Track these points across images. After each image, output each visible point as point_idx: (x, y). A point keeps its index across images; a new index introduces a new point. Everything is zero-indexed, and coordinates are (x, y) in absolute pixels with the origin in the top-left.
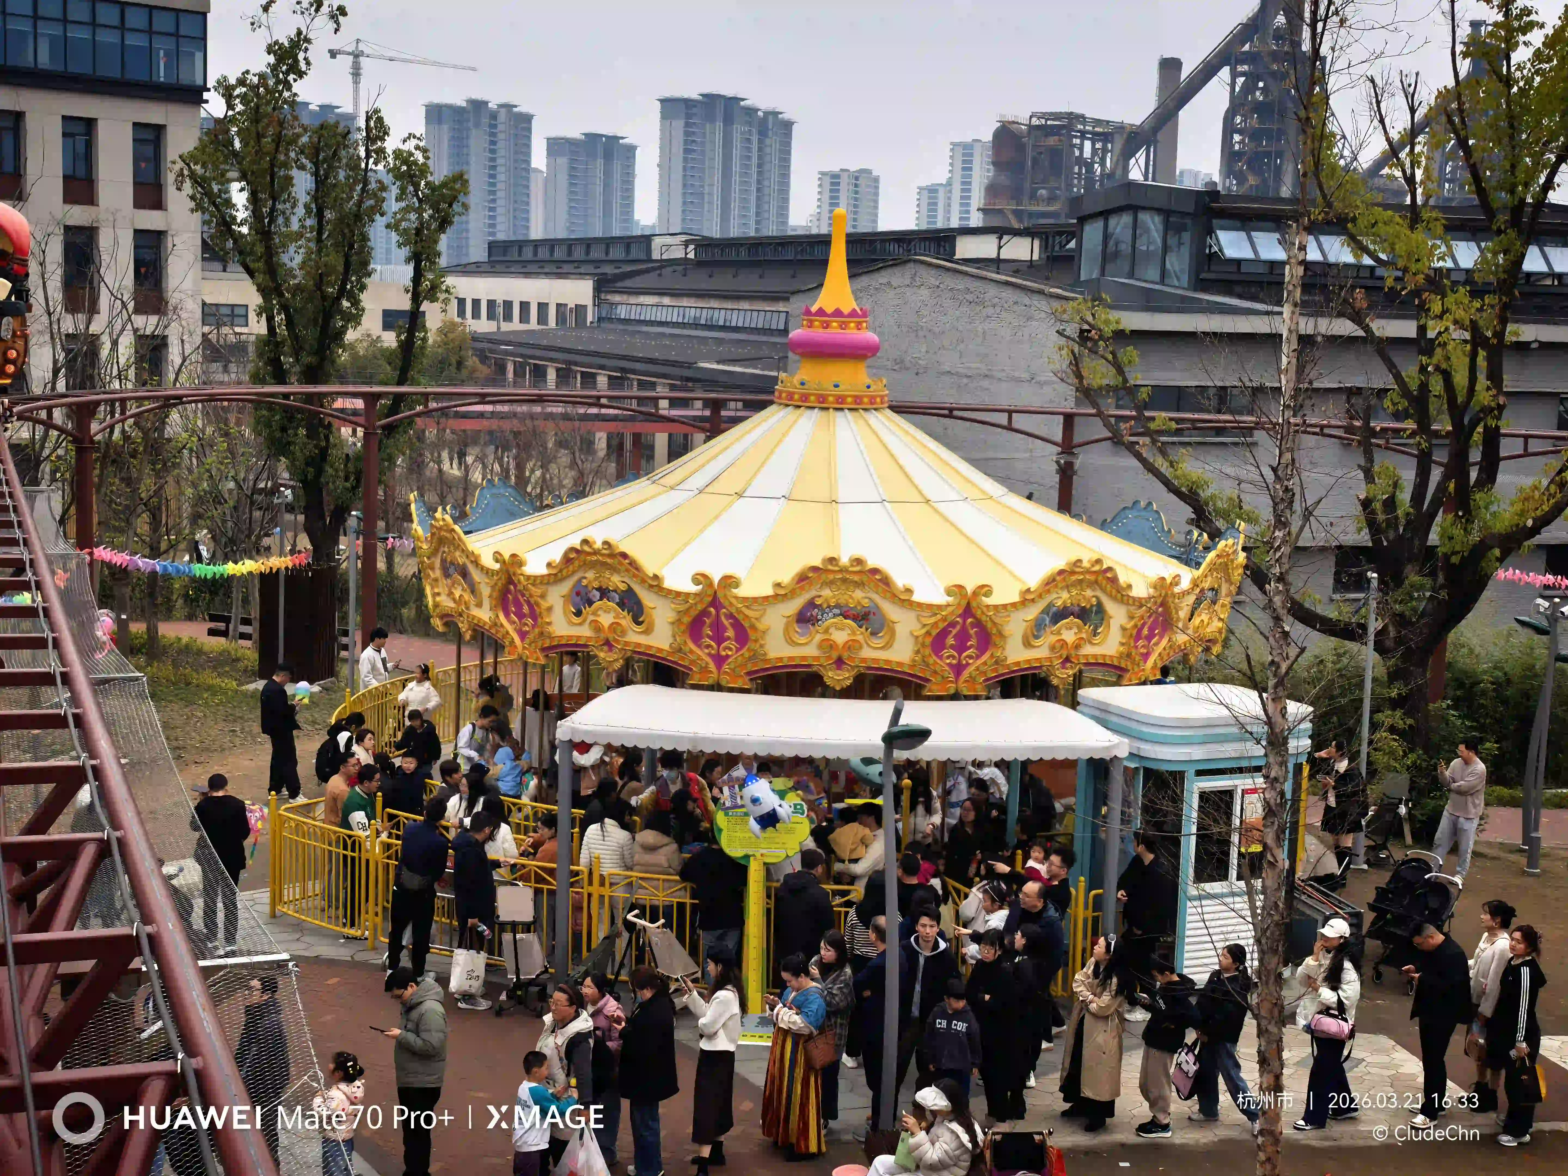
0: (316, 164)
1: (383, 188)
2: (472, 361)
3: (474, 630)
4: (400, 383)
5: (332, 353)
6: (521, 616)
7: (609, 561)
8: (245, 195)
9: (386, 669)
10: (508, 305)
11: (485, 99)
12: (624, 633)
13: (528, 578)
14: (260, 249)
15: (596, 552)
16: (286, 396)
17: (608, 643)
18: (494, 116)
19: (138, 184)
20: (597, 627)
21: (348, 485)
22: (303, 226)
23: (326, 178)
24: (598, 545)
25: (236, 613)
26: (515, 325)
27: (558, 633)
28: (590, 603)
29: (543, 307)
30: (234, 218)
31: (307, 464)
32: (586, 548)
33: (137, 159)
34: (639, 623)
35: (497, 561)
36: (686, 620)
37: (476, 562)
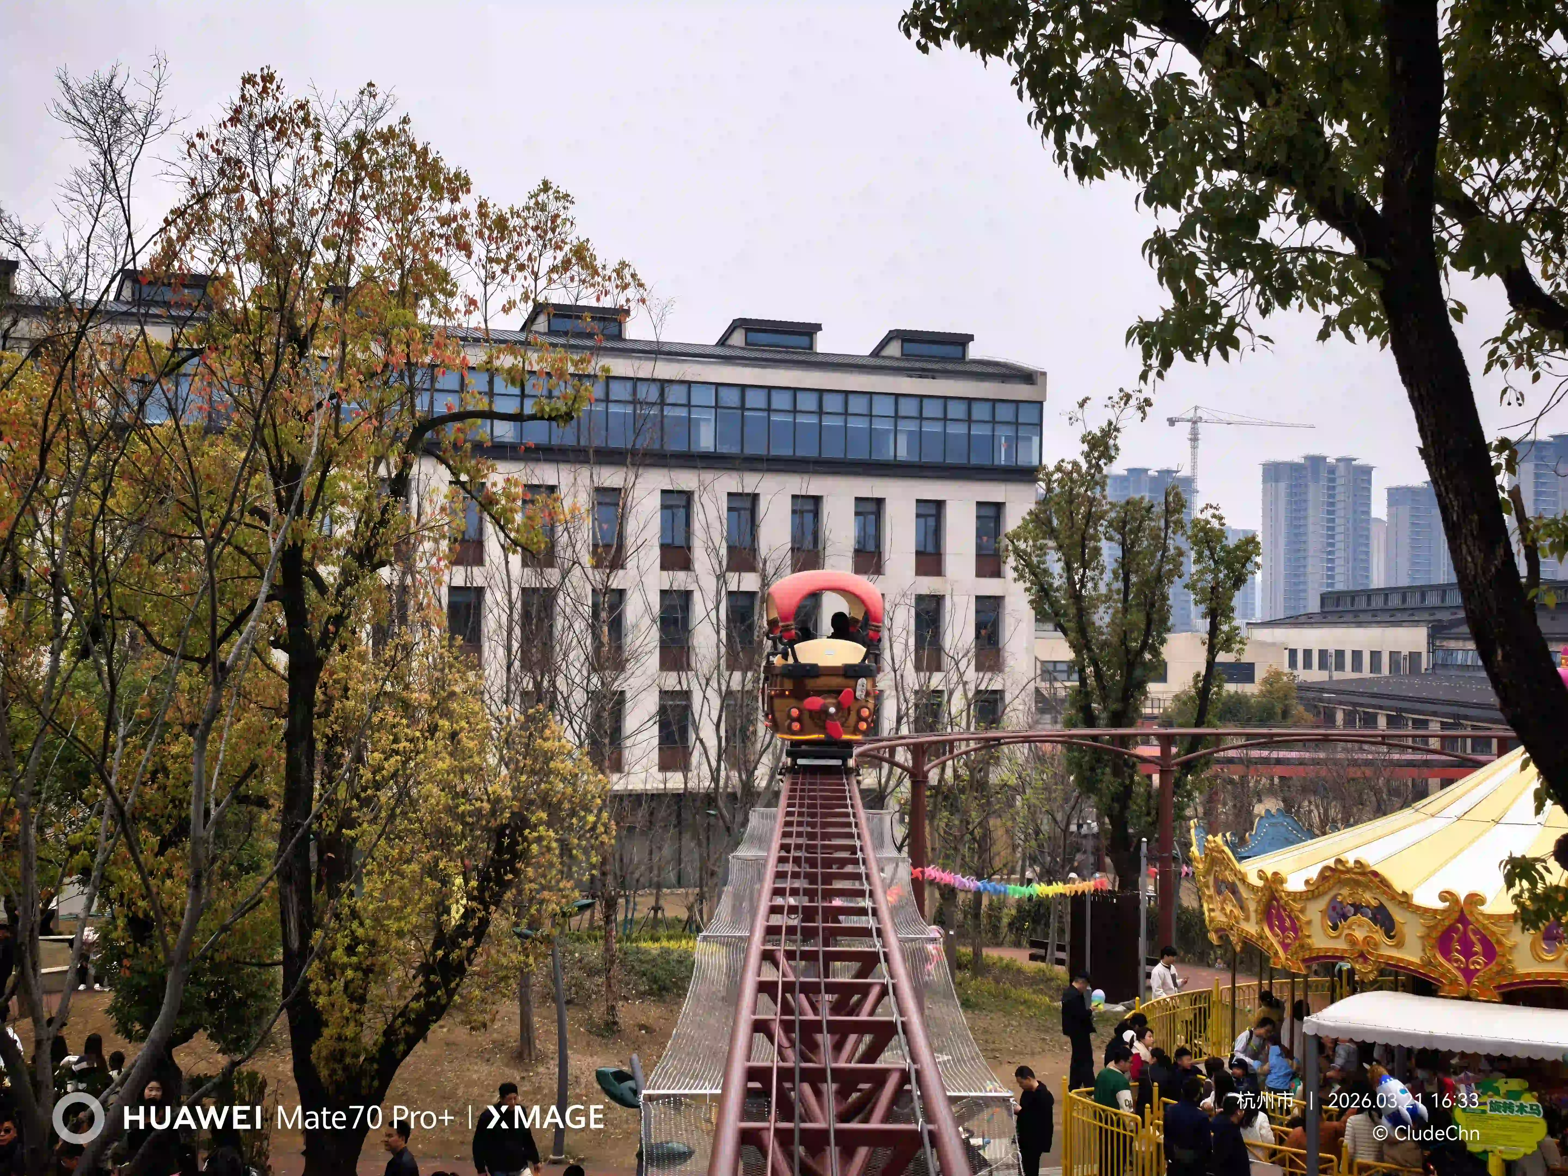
0: (1123, 535)
1: (1180, 553)
2: (1298, 709)
3: (1244, 943)
4: (1197, 725)
5: (1136, 700)
6: (1283, 929)
7: (1361, 878)
8: (1061, 564)
9: (1175, 984)
10: (1340, 654)
11: (1324, 454)
12: (1376, 945)
13: (1289, 894)
14: (1072, 611)
15: (1349, 871)
16: (1095, 738)
17: (1362, 956)
18: (1332, 470)
19: (980, 556)
20: (1353, 942)
21: (1149, 819)
22: (1110, 590)
23: (1133, 546)
24: (1351, 864)
25: (1052, 939)
26: (1348, 674)
27: (1317, 946)
28: (1346, 918)
29: (1375, 656)
30: (1051, 585)
31: (1113, 800)
32: (1340, 867)
33: (980, 534)
34: (1391, 937)
35: (1260, 878)
36: (1435, 935)
37: (1243, 880)
